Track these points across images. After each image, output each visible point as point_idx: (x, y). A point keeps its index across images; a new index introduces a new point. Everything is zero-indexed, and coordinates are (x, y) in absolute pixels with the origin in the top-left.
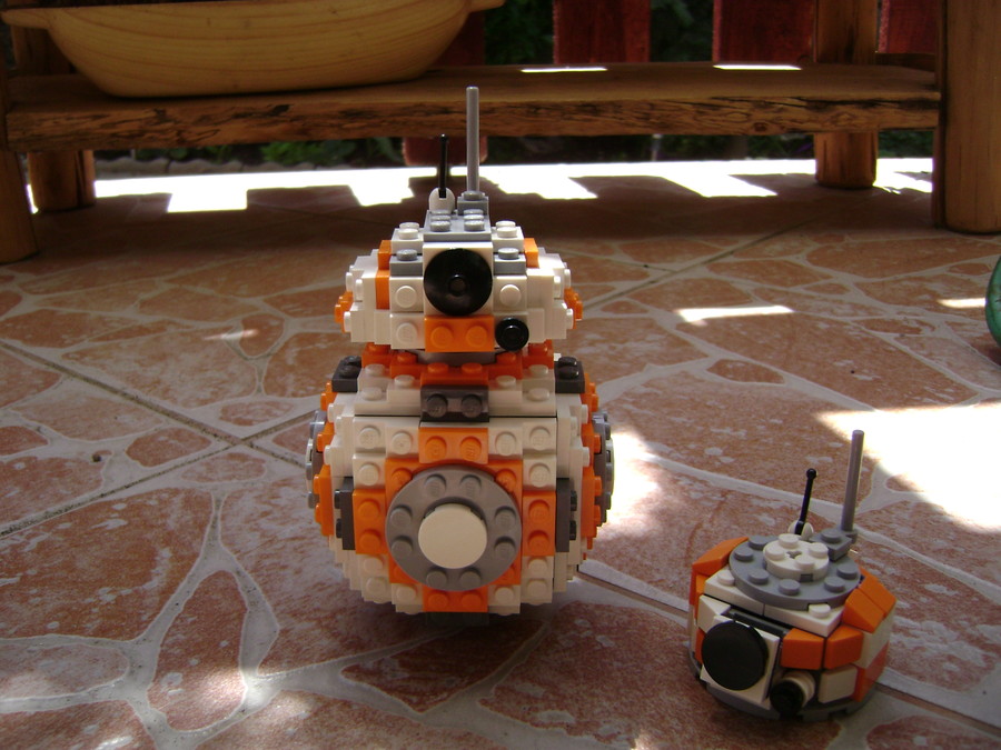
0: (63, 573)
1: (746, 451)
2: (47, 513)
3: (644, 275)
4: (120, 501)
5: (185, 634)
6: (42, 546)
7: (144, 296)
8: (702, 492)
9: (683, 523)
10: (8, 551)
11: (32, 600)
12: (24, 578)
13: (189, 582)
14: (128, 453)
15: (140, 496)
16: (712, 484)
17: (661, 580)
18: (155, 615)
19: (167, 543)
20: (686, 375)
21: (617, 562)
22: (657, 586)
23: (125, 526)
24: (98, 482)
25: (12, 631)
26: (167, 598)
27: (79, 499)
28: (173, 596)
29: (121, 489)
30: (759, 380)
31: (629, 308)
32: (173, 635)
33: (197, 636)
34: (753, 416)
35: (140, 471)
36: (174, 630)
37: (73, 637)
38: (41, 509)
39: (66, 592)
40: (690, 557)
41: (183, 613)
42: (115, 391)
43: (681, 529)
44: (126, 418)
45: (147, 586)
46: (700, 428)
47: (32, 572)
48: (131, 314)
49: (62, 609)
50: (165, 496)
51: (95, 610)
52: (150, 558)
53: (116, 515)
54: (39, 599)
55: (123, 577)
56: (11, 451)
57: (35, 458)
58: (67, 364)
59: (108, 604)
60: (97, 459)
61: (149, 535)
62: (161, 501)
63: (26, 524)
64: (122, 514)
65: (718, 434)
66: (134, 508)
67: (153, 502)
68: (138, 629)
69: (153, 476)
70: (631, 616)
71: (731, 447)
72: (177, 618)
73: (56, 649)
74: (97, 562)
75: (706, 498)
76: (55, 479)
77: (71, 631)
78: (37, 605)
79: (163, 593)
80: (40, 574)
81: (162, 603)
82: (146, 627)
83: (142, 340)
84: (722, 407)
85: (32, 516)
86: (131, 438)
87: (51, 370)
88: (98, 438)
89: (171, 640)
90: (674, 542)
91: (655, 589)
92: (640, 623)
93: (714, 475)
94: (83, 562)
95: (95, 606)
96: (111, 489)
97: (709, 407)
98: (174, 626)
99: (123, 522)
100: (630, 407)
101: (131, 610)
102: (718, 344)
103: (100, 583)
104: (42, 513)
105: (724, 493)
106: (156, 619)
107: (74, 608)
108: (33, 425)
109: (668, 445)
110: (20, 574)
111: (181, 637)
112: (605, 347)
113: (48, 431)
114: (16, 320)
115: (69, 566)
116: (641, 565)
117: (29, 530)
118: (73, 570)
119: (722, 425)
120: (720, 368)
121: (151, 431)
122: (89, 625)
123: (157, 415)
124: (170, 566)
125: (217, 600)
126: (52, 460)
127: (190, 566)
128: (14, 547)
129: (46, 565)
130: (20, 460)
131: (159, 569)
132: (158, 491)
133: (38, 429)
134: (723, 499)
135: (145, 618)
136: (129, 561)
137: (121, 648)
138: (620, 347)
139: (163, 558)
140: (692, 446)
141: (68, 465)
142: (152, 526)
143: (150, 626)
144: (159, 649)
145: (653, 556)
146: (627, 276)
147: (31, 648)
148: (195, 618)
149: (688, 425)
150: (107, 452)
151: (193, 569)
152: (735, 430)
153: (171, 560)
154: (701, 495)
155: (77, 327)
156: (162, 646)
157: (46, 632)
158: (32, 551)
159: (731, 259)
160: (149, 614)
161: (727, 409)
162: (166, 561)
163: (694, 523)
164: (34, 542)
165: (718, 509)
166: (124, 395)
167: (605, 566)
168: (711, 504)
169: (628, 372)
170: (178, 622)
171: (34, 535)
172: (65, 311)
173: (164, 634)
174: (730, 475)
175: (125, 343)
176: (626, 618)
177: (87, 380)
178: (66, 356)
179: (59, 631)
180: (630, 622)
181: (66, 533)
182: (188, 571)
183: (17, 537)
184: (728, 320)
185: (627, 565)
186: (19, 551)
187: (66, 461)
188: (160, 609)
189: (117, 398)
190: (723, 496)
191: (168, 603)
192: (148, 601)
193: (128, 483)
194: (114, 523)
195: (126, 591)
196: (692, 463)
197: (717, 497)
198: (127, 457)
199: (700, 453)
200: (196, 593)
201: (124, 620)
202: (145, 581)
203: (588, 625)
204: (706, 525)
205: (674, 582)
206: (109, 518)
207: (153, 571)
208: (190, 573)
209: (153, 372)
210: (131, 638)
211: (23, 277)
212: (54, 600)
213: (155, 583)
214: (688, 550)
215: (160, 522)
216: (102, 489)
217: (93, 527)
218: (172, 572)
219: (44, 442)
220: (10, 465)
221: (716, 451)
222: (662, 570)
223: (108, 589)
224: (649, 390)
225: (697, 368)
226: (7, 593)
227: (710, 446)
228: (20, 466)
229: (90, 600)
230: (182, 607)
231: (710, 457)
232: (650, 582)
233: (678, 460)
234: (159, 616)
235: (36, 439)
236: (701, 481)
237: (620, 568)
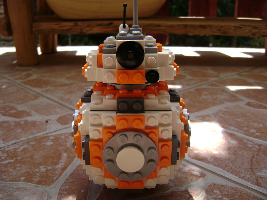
0: (29, 160)
1: (264, 131)
2: (28, 138)
3: (218, 77)
4: (52, 136)
5: (68, 186)
6: (24, 149)
7: (68, 76)
8: (252, 145)
9: (247, 155)
10: (13, 150)
11: (17, 169)
12: (16, 160)
13: (72, 166)
14: (57, 120)
15: (58, 135)
16: (254, 142)
17: (243, 177)
18: (58, 178)
19: (66, 151)
20: (238, 106)
21: (226, 169)
22: (242, 179)
23: (52, 145)
24: (46, 129)
25: (8, 179)
26: (64, 171)
27: (39, 134)
28: (66, 171)
29: (53, 132)
30: (262, 108)
31: (216, 85)
32: (64, 186)
33: (73, 187)
34: (263, 120)
35: (60, 126)
36: (64, 184)
37: (29, 183)
38: (26, 137)
39: (29, 166)
40: (252, 168)
41: (69, 178)
42: (55, 102)
43: (247, 158)
44: (58, 110)
45: (57, 166)
46: (246, 123)
47: (19, 158)
48: (63, 80)
49: (27, 173)
50: (67, 135)
51: (38, 174)
52: (59, 156)
53: (50, 140)
54: (19, 168)
55: (49, 162)
56: (20, 118)
57: (28, 120)
58: (42, 93)
59: (43, 172)
60: (47, 122)
61: (60, 148)
62: (66, 137)
63: (21, 141)
64: (52, 140)
65: (252, 125)
66: (56, 139)
67: (63, 137)
68: (52, 182)
69: (64, 128)
70: (235, 190)
71: (258, 130)
72: (66, 179)
73: (22, 188)
74: (42, 156)
75: (254, 147)
76: (33, 127)
77: (28, 181)
78: (19, 170)
79: (63, 169)
80: (22, 159)
81: (61, 173)
82: (55, 182)
83: (66, 88)
84: (252, 116)
85: (23, 139)
86: (58, 116)
87: (38, 95)
88: (48, 115)
89: (63, 188)
90: (245, 162)
91: (242, 180)
92: (239, 194)
93: (254, 139)
94: (36, 156)
95: (38, 172)
96: (50, 131)
97: (248, 116)
98: (65, 182)
99: (52, 143)
100: (222, 115)
101: (50, 175)
102: (247, 97)
103: (41, 164)
104: (26, 138)
105: (260, 145)
106: (59, 179)
107: (31, 173)
108: (29, 110)
109: (237, 128)
110: (15, 159)
111: (67, 187)
112: (210, 96)
113: (33, 112)
114: (30, 81)
115: (32, 157)
116: (235, 170)
117: (21, 144)
118: (33, 159)
119: (254, 122)
120: (248, 104)
121: (65, 114)
122: (35, 179)
123: (67, 109)
124: (66, 160)
125: (81, 174)
126: (32, 121)
127: (73, 160)
128: (15, 149)
129: (24, 156)
130: (22, 121)
131: (62, 160)
132: (65, 134)
133: (30, 112)
134: (260, 147)
135: (55, 178)
136: (52, 157)
137: (45, 189)
138: (215, 97)
139: (64, 157)
140: (245, 129)
141: (37, 123)
142: (62, 145)
143: (56, 182)
144: (58, 191)
145: (239, 167)
146: (213, 76)
147: (14, 186)
148: (73, 180)
149: (242, 122)
150: (50, 120)
151: (74, 162)
152: (258, 124)
153: (66, 158)
154: (252, 146)
155: (47, 83)
156: (60, 190)
157: (19, 181)
158: (21, 151)
159: (244, 73)
160: (57, 177)
161: (254, 117)
162: (65, 158)
163: (251, 156)
164: (22, 148)
165: (259, 151)
166: (58, 103)
167: (222, 170)
168: (255, 149)
169: (219, 104)
170: (67, 181)
171: (22, 145)
172: (44, 79)
173: (61, 186)
174: (260, 139)
175: (60, 88)
176: (233, 191)
177: (48, 98)
178: (43, 91)
179: (24, 181)
180: (235, 193)
181: (33, 145)
182: (72, 162)
183: (17, 145)
184: (248, 90)
185: (230, 170)
186: (16, 150)
187: (37, 122)
188: (61, 175)
189: (56, 104)
190: (259, 146)
191: (64, 174)
192: (57, 172)
193: (55, 130)
194: (49, 143)
195: (49, 168)
196: (246, 134)
197: (257, 147)
198: (56, 122)
199: (248, 131)
200: (74, 170)
201: (47, 178)
202: (57, 165)
203: (219, 193)
204: (256, 157)
205: (249, 178)
206: (48, 141)
207: (60, 161)
208: (73, 163)
209: (68, 97)
210: (49, 186)
211: (34, 69)
212: (25, 169)
213: (60, 166)
214: (251, 165)
215: (64, 144)
216: (47, 132)
217: (42, 144)
218: (66, 162)
219: (31, 115)
220: (19, 122)
221: (254, 131)
222: (243, 173)
223: (43, 166)
224: (227, 110)
225: (242, 104)
226: (9, 165)
227: (251, 129)
228: (22, 122)
229: (37, 170)
230: (68, 175)
231: (252, 133)
232: (240, 177)
233: (241, 133)
234: (60, 178)
235: (29, 114)
236: (251, 141)
237: (228, 171)
